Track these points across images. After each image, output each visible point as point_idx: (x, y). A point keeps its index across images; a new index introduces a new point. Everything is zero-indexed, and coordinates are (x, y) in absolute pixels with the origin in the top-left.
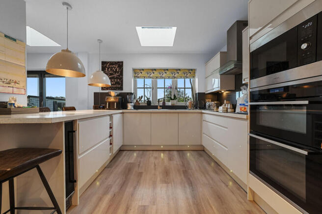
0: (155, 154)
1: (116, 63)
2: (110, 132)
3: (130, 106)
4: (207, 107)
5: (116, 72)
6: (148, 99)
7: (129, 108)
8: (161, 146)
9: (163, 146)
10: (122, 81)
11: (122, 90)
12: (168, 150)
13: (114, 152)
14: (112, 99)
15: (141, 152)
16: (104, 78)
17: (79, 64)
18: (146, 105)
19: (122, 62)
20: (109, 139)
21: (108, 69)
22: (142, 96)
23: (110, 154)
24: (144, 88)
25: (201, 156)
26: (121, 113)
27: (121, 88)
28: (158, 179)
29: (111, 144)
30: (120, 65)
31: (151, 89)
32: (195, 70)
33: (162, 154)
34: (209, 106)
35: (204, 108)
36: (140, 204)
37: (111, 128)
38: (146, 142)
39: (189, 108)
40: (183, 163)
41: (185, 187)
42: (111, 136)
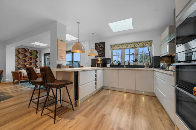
0: (120, 93)
1: (101, 43)
2: (96, 78)
3: (108, 66)
4: (161, 67)
5: (101, 48)
6: (119, 61)
7: (107, 67)
8: (124, 89)
9: (126, 89)
10: (104, 53)
11: (104, 57)
12: (129, 93)
13: (98, 88)
14: (99, 62)
15: (112, 91)
16: (95, 52)
17: (82, 47)
18: (118, 65)
19: (105, 42)
20: (95, 82)
21: (98, 46)
22: (115, 60)
23: (96, 89)
24: (117, 55)
25: (151, 99)
26: (102, 69)
27: (104, 56)
28: (117, 105)
29: (96, 84)
30: (103, 44)
31: (121, 56)
32: (152, 41)
33: (125, 95)
34: (162, 66)
35: (158, 67)
36: (103, 113)
37: (96, 76)
38: (116, 86)
39: (146, 67)
40: (135, 101)
41: (130, 113)
42: (96, 80)
